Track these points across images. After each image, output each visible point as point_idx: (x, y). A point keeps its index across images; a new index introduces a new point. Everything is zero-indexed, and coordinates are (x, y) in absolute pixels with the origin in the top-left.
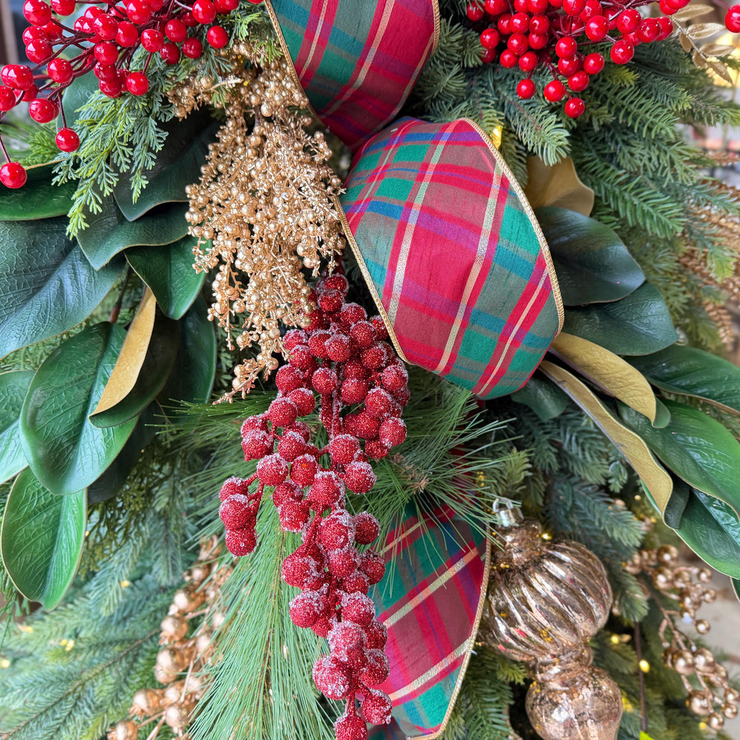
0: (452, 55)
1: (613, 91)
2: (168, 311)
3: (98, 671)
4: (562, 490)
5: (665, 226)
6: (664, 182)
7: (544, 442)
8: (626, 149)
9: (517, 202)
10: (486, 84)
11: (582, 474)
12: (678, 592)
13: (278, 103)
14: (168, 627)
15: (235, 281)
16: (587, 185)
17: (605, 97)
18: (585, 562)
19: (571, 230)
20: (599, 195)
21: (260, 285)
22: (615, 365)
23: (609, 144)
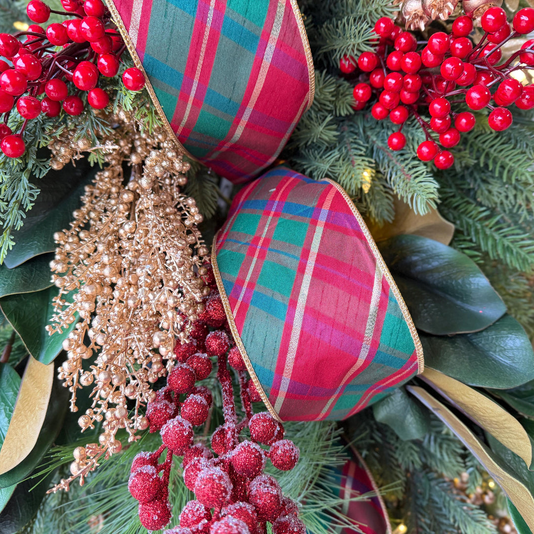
0: (325, 105)
5: (524, 261)
8: (484, 187)
11: (440, 471)
16: (448, 221)
20: (461, 229)
23: (469, 180)
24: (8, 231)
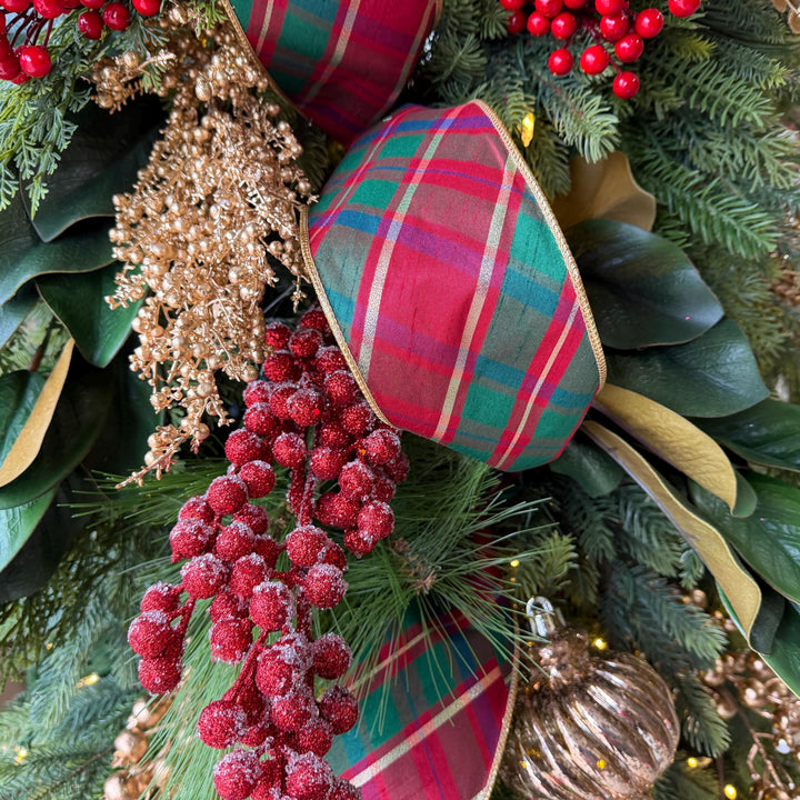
0: (466, 23)
1: (682, 67)
2: (92, 356)
3: (41, 795)
4: (622, 581)
5: (751, 245)
6: (751, 186)
7: (597, 522)
8: (700, 144)
9: (535, 209)
10: (513, 61)
11: (647, 562)
12: (773, 709)
13: (222, 83)
14: (123, 744)
15: (168, 319)
16: (647, 190)
17: (673, 76)
18: (643, 687)
19: (626, 249)
20: (665, 204)
21: (189, 325)
22: (681, 430)
23: (679, 138)
24: (40, 178)
